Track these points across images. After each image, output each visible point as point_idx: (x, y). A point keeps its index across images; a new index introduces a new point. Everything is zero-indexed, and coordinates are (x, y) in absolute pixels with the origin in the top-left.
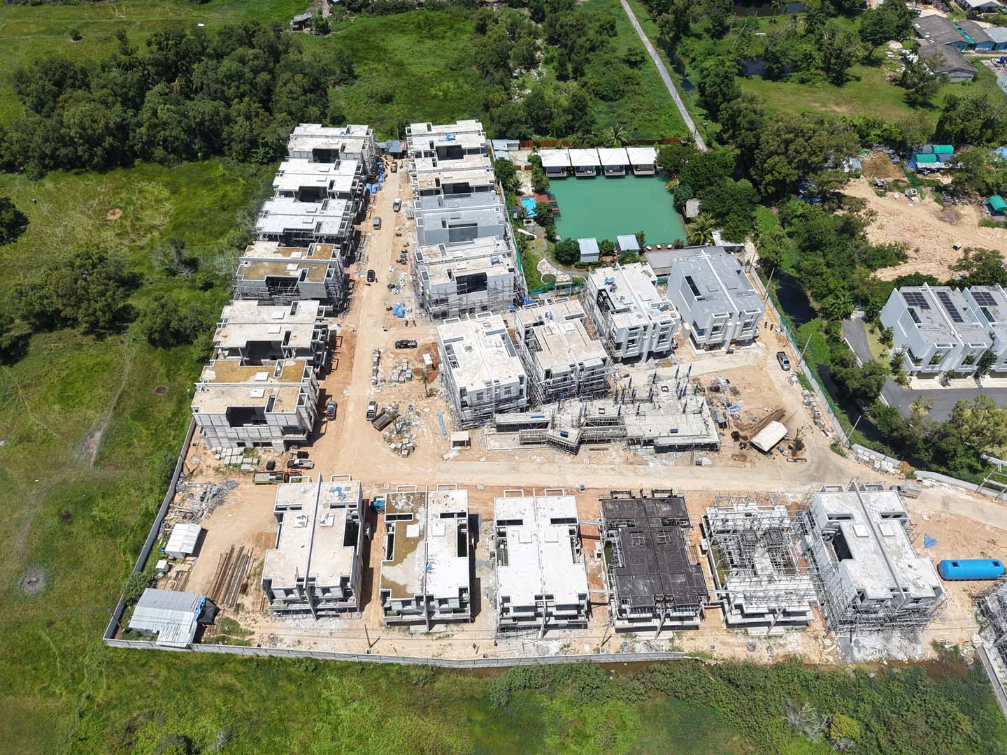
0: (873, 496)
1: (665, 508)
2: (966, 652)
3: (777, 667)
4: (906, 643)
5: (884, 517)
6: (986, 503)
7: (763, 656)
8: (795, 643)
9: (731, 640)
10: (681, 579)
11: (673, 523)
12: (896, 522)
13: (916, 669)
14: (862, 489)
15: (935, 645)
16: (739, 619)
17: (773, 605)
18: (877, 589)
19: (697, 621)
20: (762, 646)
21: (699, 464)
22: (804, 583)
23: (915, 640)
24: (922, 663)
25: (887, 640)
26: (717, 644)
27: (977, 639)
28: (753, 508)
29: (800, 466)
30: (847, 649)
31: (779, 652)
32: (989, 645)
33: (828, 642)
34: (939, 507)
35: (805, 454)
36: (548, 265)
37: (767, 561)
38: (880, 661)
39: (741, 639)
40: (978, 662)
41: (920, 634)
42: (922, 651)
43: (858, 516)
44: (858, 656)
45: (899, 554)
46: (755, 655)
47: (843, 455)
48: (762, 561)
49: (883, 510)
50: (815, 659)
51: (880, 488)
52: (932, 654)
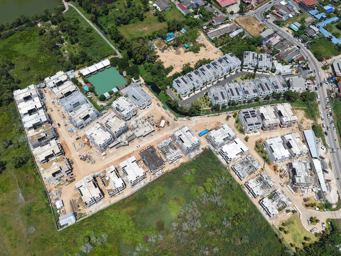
0: (184, 129)
1: (151, 149)
2: (207, 148)
3: (180, 166)
4: (198, 151)
5: (187, 132)
6: (203, 118)
7: (177, 166)
8: (181, 161)
9: (171, 166)
10: (159, 161)
11: (153, 152)
12: (189, 132)
13: (200, 154)
14: (181, 128)
15: (202, 149)
16: (171, 162)
17: (175, 157)
18: (190, 146)
19: (164, 166)
20: (176, 164)
21: (152, 135)
22: (179, 150)
23: (199, 150)
24: (201, 153)
25: (195, 152)
26: (169, 168)
27: (208, 145)
28: (165, 141)
29: (170, 127)
30: (189, 157)
31: (180, 163)
32: (210, 145)
33: (186, 157)
34: (195, 123)
35: (170, 124)
36: (99, 103)
37: (171, 149)
38: (195, 156)
39: (173, 165)
40: (209, 148)
41: (199, 148)
42: (201, 151)
43: (183, 134)
44: (192, 157)
45: (191, 138)
46: (176, 166)
47: (176, 121)
48: (171, 150)
49: (186, 131)
50: (185, 161)
51: (184, 127)
52: (202, 151)
